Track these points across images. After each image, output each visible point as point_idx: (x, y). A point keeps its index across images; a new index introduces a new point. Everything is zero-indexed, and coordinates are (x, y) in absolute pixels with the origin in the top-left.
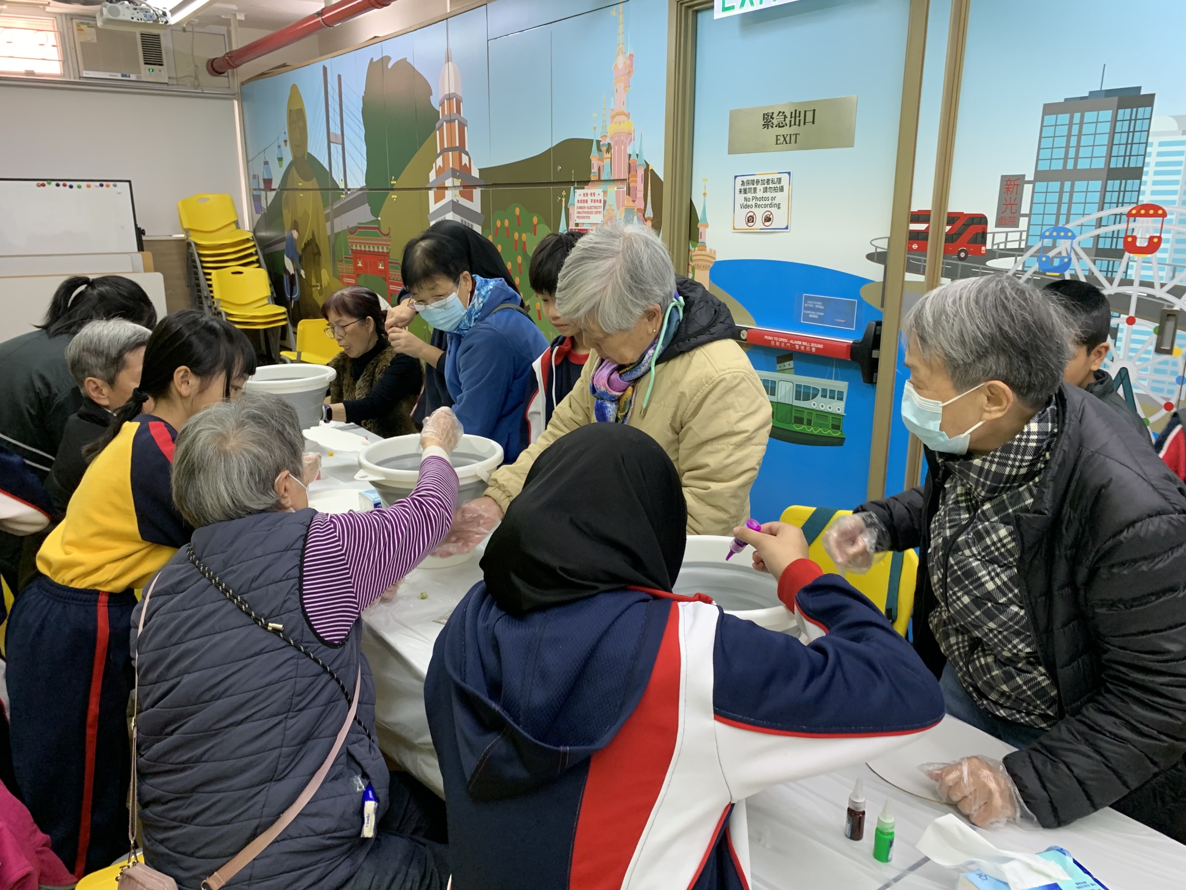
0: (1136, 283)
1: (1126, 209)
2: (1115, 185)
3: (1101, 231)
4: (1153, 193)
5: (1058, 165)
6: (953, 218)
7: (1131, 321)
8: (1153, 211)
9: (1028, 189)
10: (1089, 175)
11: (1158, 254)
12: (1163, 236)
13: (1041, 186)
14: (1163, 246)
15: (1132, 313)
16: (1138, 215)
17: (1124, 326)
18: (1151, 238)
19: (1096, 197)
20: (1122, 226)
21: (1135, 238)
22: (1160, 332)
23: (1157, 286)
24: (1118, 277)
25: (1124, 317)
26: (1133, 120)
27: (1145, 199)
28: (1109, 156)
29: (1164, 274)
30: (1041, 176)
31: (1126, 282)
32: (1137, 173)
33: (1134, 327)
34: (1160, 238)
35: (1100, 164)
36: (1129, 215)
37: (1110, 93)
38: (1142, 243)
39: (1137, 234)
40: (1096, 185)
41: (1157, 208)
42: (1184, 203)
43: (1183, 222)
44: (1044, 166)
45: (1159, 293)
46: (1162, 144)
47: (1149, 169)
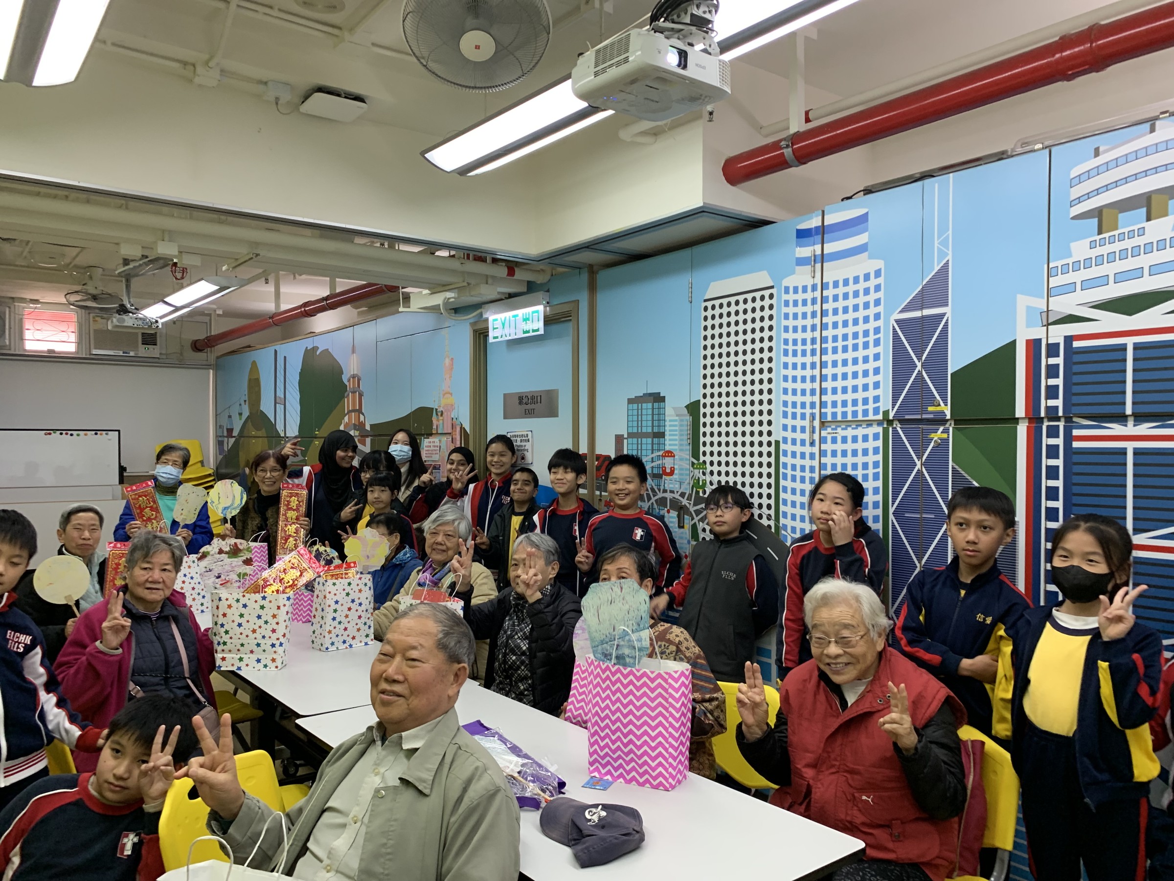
0: (668, 491)
1: (661, 453)
2: (656, 440)
3: (654, 464)
4: (670, 445)
5: (635, 430)
6: (598, 457)
7: (668, 512)
8: (669, 454)
9: (625, 441)
10: (646, 435)
11: (674, 476)
13: (630, 440)
14: (676, 472)
15: (668, 508)
16: (665, 456)
18: (671, 468)
19: (650, 447)
20: (660, 462)
21: (665, 468)
22: (679, 516)
23: (675, 492)
24: (662, 488)
25: (666, 509)
26: (659, 408)
27: (667, 448)
28: (653, 426)
29: (677, 486)
30: (631, 435)
31: (665, 491)
32: (661, 435)
33: (670, 514)
34: (674, 468)
35: (650, 430)
36: (662, 456)
37: (650, 395)
38: (668, 470)
39: (666, 466)
40: (649, 440)
41: (671, 452)
42: (681, 450)
43: (681, 459)
44: (630, 431)
45: (677, 496)
46: (670, 421)
47: (667, 433)
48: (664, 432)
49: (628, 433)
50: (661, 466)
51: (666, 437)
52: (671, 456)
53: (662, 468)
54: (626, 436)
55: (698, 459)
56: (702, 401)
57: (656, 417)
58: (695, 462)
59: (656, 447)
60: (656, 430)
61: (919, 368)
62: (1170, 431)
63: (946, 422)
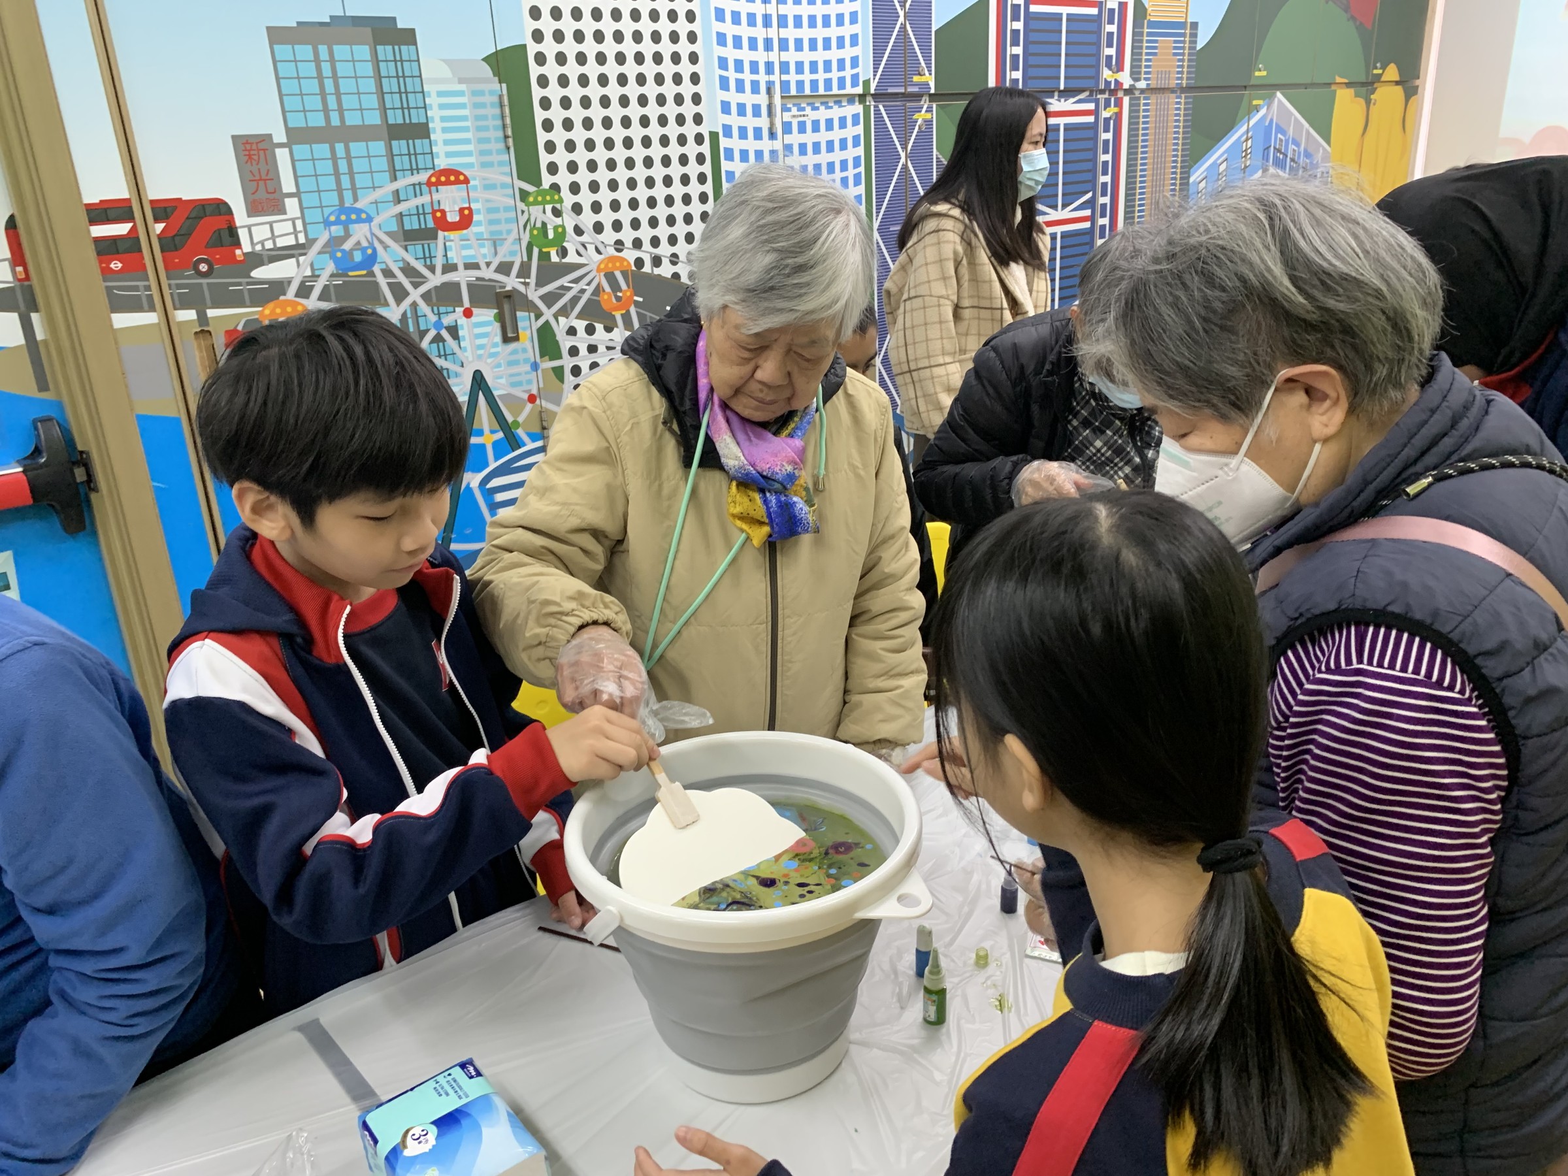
0: (461, 267)
1: (423, 177)
2: (399, 146)
3: (402, 207)
5: (317, 120)
7: (468, 314)
8: (452, 177)
9: (282, 155)
10: (363, 133)
12: (473, 206)
14: (476, 218)
15: (467, 304)
16: (439, 183)
18: (461, 210)
19: (382, 164)
20: (426, 199)
21: (443, 212)
22: (500, 318)
23: (483, 266)
24: (439, 262)
25: (459, 310)
26: (398, 61)
27: (442, 163)
28: (384, 110)
29: (486, 250)
30: (296, 136)
32: (422, 131)
33: (474, 319)
34: (469, 209)
35: (374, 119)
36: (429, 184)
37: (358, 21)
38: (453, 217)
39: (445, 206)
40: (379, 147)
41: (457, 173)
42: (484, 165)
43: (489, 187)
44: (297, 121)
45: (488, 274)
46: (440, 94)
47: (435, 126)
48: (427, 124)
49: (288, 130)
50: (428, 210)
51: (433, 137)
52: (457, 182)
53: (434, 212)
54: (280, 136)
55: (537, 182)
56: (532, 49)
57: (389, 85)
58: (530, 188)
59: (401, 162)
60: (395, 118)
61: (901, 19)
62: (1091, 106)
63: (933, 98)
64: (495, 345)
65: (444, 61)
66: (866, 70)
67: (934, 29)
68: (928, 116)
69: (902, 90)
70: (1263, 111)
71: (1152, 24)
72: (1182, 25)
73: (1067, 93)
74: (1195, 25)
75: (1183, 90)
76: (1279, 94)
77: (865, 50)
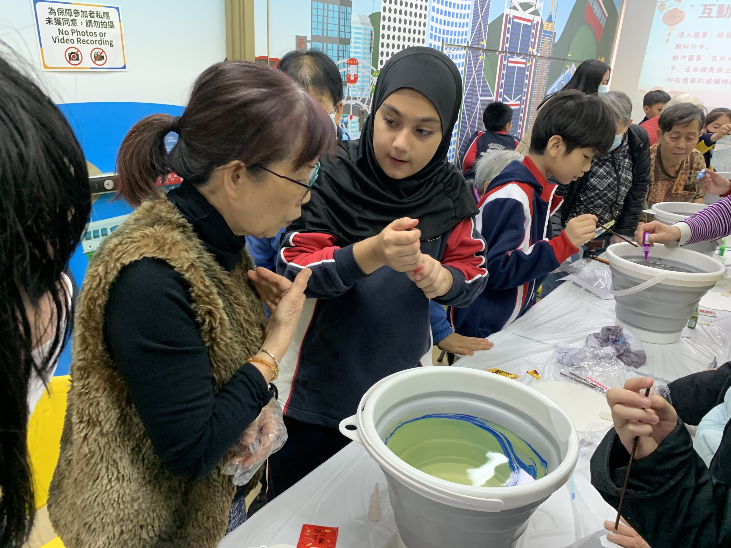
0: (352, 98)
1: (346, 60)
2: (342, 46)
4: (355, 52)
5: (320, 33)
7: (351, 118)
8: (353, 62)
9: (308, 44)
10: (332, 40)
11: (358, 83)
12: (359, 74)
13: (314, 44)
14: (359, 79)
15: (351, 114)
16: (350, 64)
17: (349, 120)
18: (355, 75)
20: (346, 69)
21: (350, 75)
22: (360, 121)
23: (358, 99)
25: (349, 116)
26: (344, 13)
27: (352, 55)
28: (339, 31)
29: (360, 93)
30: (313, 38)
31: (348, 98)
33: (353, 120)
34: (357, 75)
35: (336, 35)
36: (348, 63)
38: (352, 78)
39: (351, 73)
40: (335, 46)
41: (356, 60)
42: (364, 58)
43: (364, 67)
44: (315, 33)
45: (359, 102)
46: (356, 28)
47: (352, 40)
48: (350, 39)
49: (312, 36)
50: (346, 74)
51: (351, 44)
52: (355, 64)
53: (347, 75)
54: (309, 39)
55: (377, 68)
56: (383, 14)
57: (342, 22)
58: (375, 70)
59: (341, 54)
60: (342, 36)
61: (480, 19)
62: (524, 61)
63: (484, 50)
64: (357, 132)
65: (358, 15)
66: (468, 37)
67: (489, 23)
68: (482, 58)
69: (476, 46)
70: (568, 70)
71: (545, 32)
72: (551, 33)
73: (519, 55)
74: (555, 33)
75: (549, 58)
76: (573, 64)
77: (469, 29)
